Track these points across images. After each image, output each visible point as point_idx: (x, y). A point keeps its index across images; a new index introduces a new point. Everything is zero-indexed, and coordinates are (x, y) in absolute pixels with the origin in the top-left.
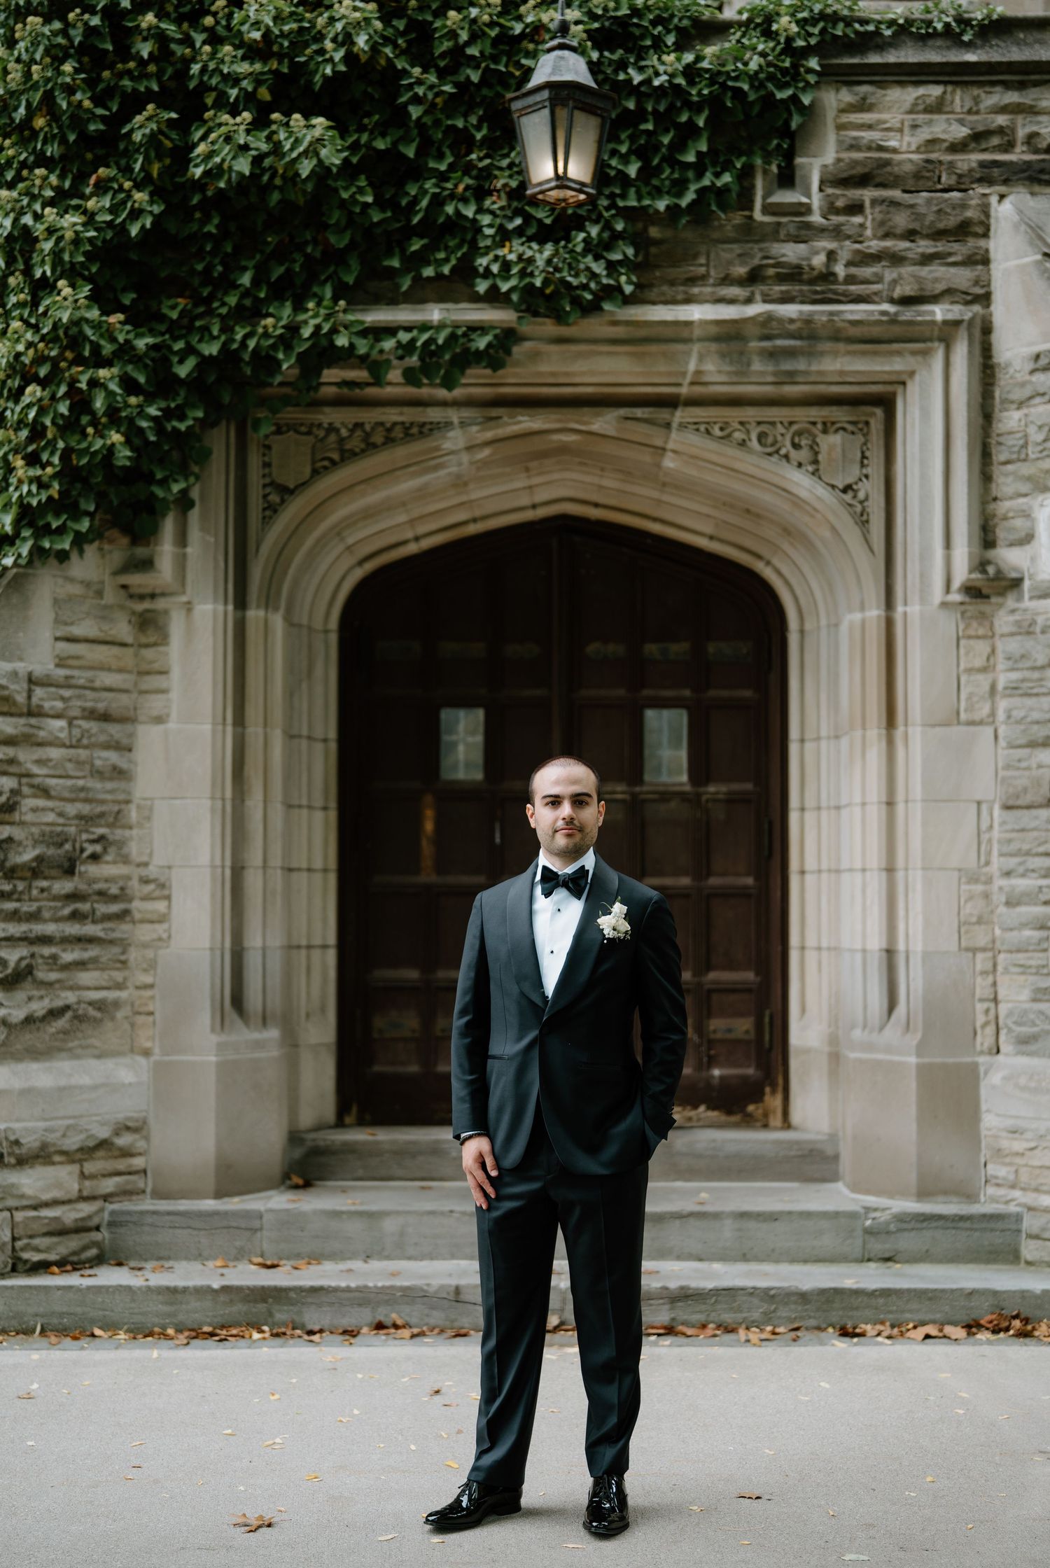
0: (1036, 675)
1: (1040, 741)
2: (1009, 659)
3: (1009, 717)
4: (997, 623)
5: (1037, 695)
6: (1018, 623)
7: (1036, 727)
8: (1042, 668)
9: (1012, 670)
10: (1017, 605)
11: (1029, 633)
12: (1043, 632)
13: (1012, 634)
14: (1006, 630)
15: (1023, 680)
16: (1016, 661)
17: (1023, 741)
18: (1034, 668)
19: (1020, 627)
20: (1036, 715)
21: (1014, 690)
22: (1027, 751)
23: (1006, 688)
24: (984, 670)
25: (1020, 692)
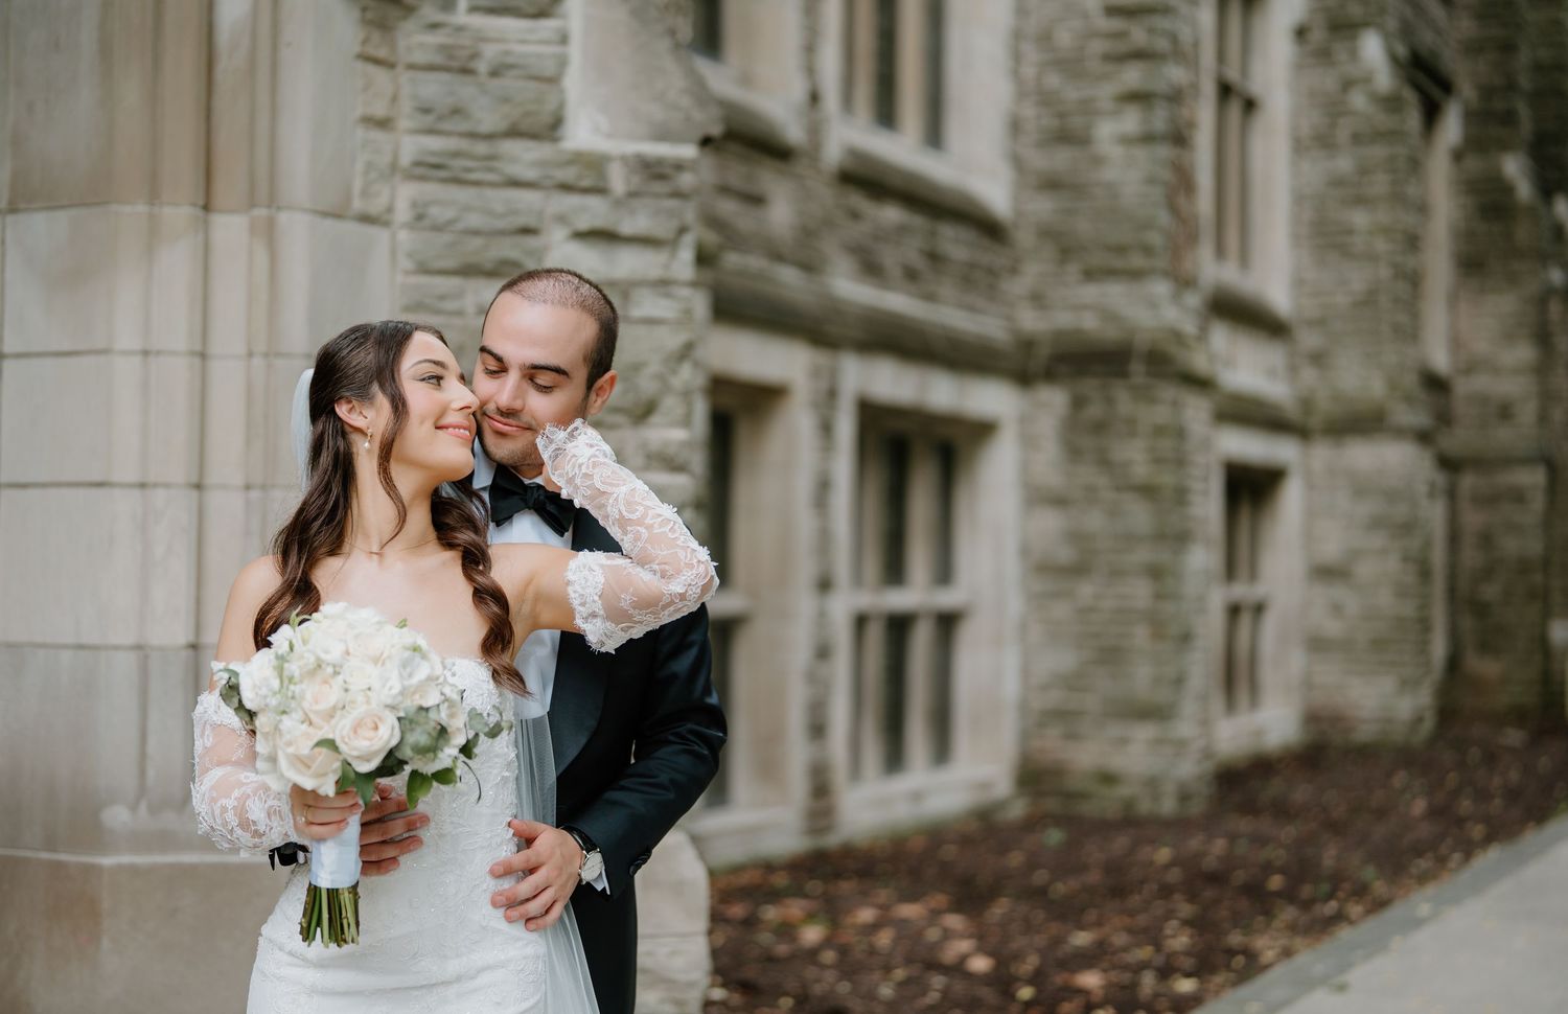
0: (481, 148)
1: (489, 266)
2: (426, 111)
3: (420, 217)
4: (402, 43)
5: (477, 183)
6: (443, 49)
7: (477, 242)
8: (490, 137)
9: (430, 131)
10: (440, 17)
11: (466, 71)
12: (495, 73)
13: (431, 68)
14: (420, 57)
15: (456, 154)
16: (441, 118)
17: (450, 264)
18: (473, 136)
19: (451, 57)
20: (474, 220)
21: (429, 168)
22: (454, 282)
23: (418, 164)
24: (384, 124)
25: (443, 174)
